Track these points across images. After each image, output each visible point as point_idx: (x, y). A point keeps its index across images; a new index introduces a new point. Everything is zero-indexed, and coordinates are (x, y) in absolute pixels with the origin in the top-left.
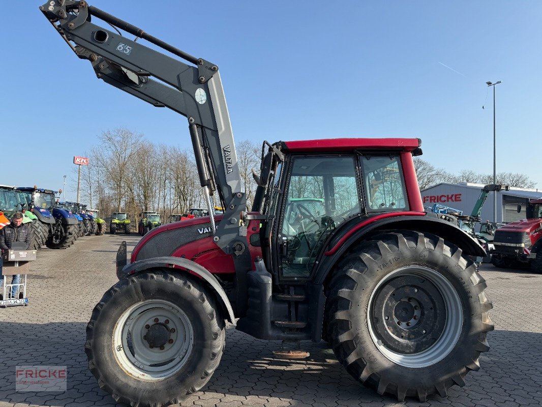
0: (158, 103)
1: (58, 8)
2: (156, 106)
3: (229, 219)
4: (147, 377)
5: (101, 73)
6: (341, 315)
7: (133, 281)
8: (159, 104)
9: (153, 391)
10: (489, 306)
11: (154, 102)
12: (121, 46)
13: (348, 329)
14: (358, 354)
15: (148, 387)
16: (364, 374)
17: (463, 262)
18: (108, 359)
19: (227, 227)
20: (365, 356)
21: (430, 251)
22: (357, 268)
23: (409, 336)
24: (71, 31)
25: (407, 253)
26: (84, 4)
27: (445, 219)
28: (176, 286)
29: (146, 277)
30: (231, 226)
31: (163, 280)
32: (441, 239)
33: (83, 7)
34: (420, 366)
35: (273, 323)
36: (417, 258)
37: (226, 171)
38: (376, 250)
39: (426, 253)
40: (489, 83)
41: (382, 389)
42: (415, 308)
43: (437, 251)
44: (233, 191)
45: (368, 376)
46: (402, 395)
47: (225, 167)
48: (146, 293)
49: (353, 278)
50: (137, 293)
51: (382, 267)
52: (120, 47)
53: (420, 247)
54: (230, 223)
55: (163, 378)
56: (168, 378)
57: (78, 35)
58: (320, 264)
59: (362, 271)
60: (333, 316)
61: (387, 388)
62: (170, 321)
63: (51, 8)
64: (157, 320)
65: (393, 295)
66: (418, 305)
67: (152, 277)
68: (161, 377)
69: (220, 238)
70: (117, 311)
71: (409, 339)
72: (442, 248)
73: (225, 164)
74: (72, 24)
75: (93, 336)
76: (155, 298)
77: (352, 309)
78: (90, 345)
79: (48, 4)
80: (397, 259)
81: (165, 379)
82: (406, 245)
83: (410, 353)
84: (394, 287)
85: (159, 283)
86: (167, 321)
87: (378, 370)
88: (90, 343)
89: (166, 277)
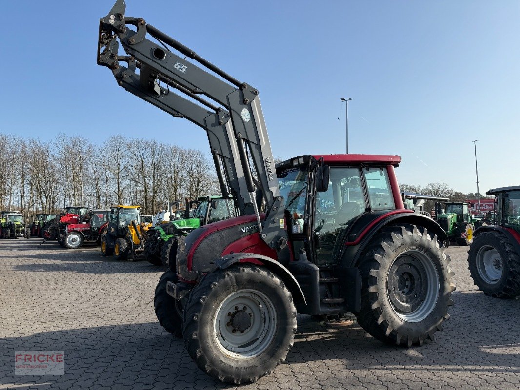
0: (177, 114)
1: (118, 23)
2: (175, 116)
3: (272, 219)
4: (241, 357)
5: (123, 81)
6: (372, 289)
7: (229, 275)
8: (180, 115)
9: (252, 367)
10: (453, 274)
11: (175, 113)
12: (177, 64)
13: (377, 299)
14: (383, 317)
15: (246, 365)
16: (388, 332)
17: (437, 245)
18: (212, 345)
19: (271, 225)
20: (388, 318)
21: (420, 238)
22: (379, 254)
23: (407, 300)
24: (130, 46)
25: (408, 240)
26: (142, 22)
27: (425, 214)
28: (263, 276)
29: (239, 271)
30: (274, 225)
31: (252, 272)
32: (426, 229)
33: (142, 24)
34: (418, 320)
35: (321, 301)
36: (413, 243)
37: (268, 179)
38: (390, 239)
39: (418, 240)
40: (343, 99)
41: (398, 341)
42: (407, 280)
43: (424, 238)
44: (274, 196)
45: (390, 332)
46: (410, 344)
47: (267, 175)
48: (239, 283)
49: (378, 261)
50: (233, 285)
51: (394, 251)
52: (177, 66)
53: (414, 234)
54: (273, 222)
55: (255, 356)
56: (260, 355)
57: (138, 50)
58: (343, 252)
59: (383, 255)
60: (368, 290)
61: (401, 339)
62: (247, 307)
63: (111, 22)
64: (236, 308)
65: (397, 271)
66: (408, 278)
67: (244, 270)
68: (252, 355)
69: (266, 235)
70: (216, 302)
71: (407, 302)
72: (427, 236)
73: (267, 173)
74: (134, 40)
75: (198, 327)
76: (246, 288)
77: (379, 285)
78: (196, 336)
79: (108, 18)
80: (402, 245)
81: (257, 356)
82: (407, 235)
83: (409, 312)
84: (397, 265)
85: (249, 274)
86: (245, 308)
87: (396, 327)
88: (196, 334)
89: (254, 270)
